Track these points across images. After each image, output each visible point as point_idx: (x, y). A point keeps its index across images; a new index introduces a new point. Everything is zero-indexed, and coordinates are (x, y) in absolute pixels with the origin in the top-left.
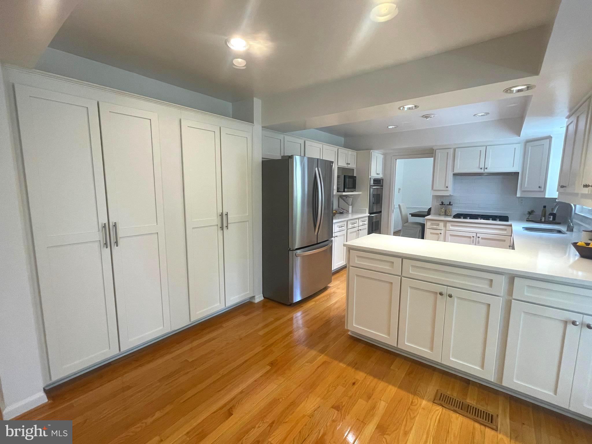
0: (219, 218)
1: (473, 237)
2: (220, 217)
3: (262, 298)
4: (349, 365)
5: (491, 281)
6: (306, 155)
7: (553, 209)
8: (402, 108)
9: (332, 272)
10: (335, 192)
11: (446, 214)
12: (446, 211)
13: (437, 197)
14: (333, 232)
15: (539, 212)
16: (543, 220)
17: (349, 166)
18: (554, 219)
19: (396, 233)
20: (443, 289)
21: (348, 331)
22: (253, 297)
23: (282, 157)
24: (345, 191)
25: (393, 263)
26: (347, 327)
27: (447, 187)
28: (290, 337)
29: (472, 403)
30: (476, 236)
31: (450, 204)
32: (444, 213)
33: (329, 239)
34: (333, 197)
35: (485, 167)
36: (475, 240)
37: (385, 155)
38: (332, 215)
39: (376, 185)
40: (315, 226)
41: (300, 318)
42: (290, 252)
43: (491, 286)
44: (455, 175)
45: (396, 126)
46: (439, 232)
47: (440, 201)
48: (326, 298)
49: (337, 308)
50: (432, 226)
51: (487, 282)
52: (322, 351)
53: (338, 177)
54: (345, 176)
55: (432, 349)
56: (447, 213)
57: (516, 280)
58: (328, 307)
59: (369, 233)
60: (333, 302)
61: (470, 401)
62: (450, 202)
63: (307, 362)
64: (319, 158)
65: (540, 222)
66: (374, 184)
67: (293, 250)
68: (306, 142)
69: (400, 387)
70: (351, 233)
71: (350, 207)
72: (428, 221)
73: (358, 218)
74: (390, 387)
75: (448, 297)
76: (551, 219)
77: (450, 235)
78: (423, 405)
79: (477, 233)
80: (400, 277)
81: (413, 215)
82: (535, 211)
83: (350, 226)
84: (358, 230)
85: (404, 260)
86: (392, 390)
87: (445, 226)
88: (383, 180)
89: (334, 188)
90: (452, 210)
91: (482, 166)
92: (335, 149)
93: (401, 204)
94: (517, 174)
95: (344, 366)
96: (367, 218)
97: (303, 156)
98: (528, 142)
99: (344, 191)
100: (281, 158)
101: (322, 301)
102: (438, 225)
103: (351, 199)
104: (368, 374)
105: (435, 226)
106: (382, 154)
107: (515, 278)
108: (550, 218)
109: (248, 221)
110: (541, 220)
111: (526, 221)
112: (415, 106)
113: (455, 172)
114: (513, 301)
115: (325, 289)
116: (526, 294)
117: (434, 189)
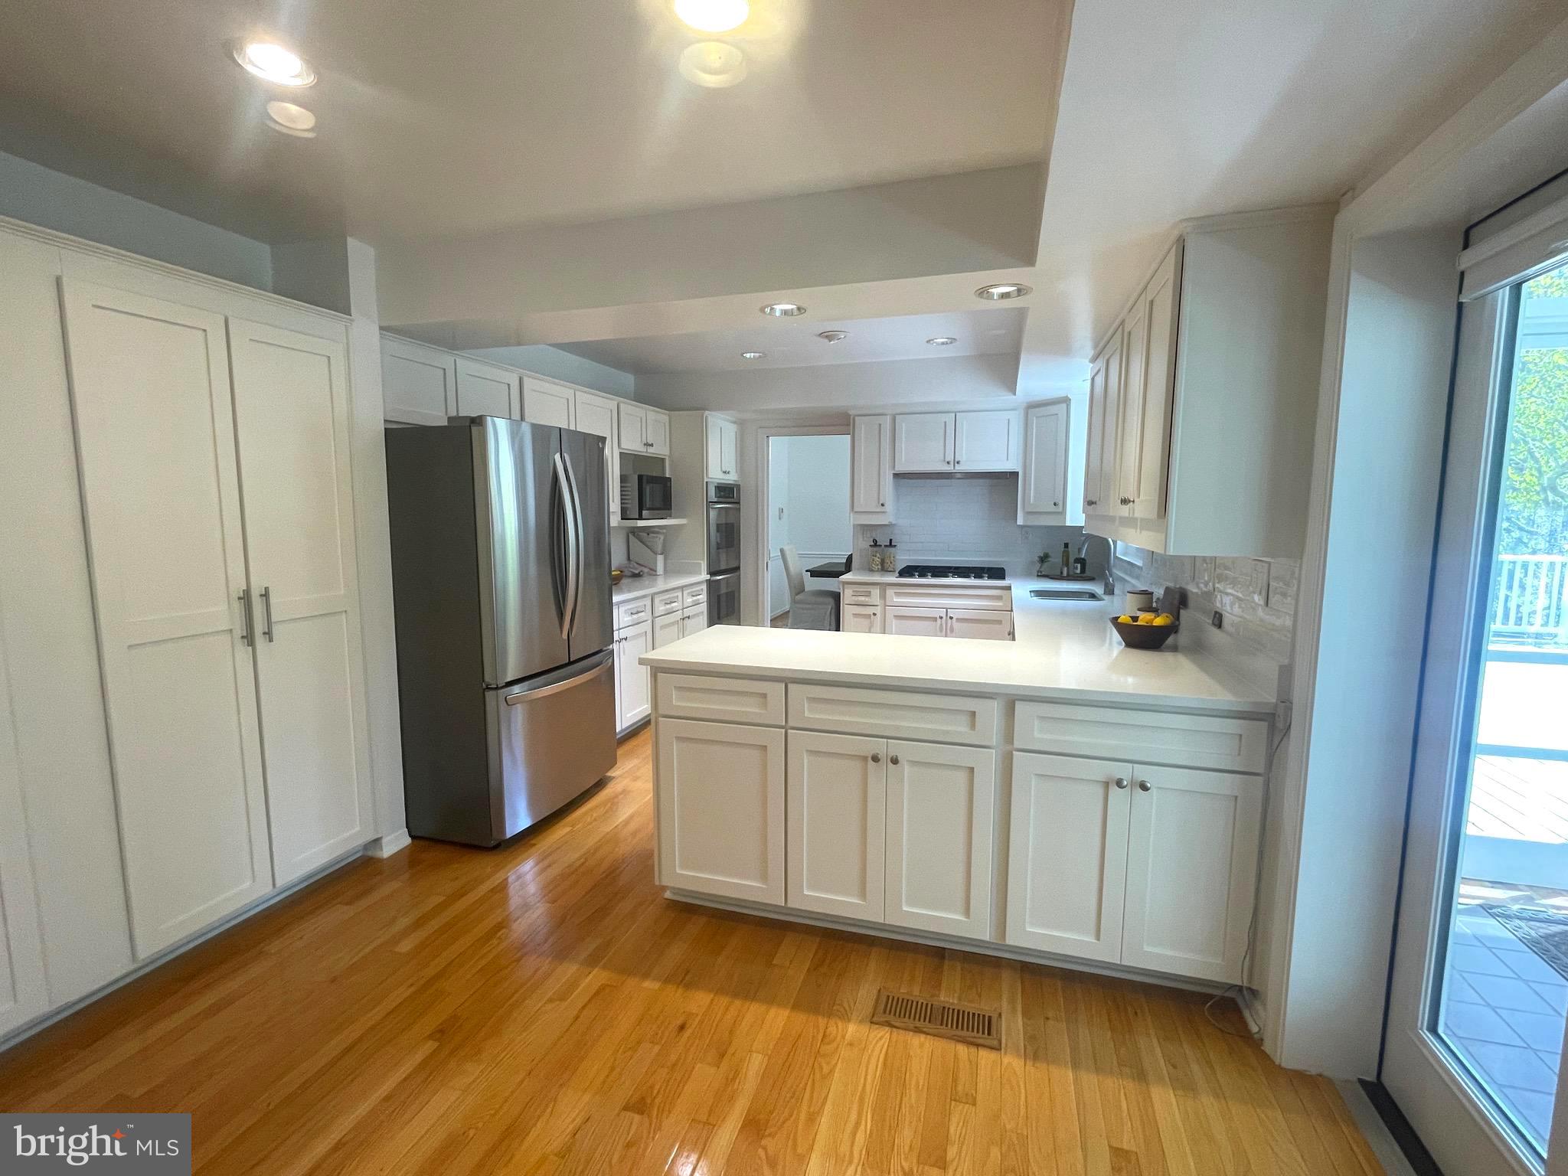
0: (238, 607)
1: (941, 618)
2: (240, 603)
3: (408, 841)
4: (667, 981)
5: (973, 714)
6: (527, 419)
7: (1080, 550)
8: (768, 310)
9: (618, 737)
10: (615, 520)
11: (884, 569)
12: (883, 562)
13: (865, 528)
14: (615, 627)
15: (1056, 559)
16: (1065, 574)
17: (651, 450)
18: (1083, 570)
19: (778, 621)
20: (880, 746)
21: (664, 888)
22: (377, 842)
23: (450, 419)
24: (644, 517)
25: (764, 696)
26: (660, 881)
27: (883, 505)
28: (499, 938)
29: (951, 1001)
30: (947, 615)
31: (891, 544)
32: (879, 567)
33: (605, 649)
34: (609, 532)
35: (956, 460)
36: (945, 626)
37: (741, 424)
38: (608, 582)
39: (721, 500)
40: (561, 615)
41: (529, 877)
42: (489, 695)
43: (973, 726)
44: (896, 476)
45: (763, 353)
46: (869, 611)
47: (871, 537)
48: (602, 810)
49: (634, 834)
50: (856, 598)
51: (965, 719)
52: (593, 961)
53: (624, 479)
54: (640, 478)
55: (863, 893)
56: (886, 566)
57: (1019, 706)
58: (608, 833)
59: (711, 623)
60: (620, 820)
61: (948, 997)
62: (891, 540)
63: (551, 1000)
64: (564, 426)
65: (1060, 577)
66: (719, 497)
67: (497, 688)
68: (526, 380)
69: (796, 1007)
70: (662, 627)
71: (660, 559)
72: (846, 586)
73: (682, 588)
74: (773, 1011)
75: (890, 765)
76: (1078, 571)
77: (895, 616)
78: (848, 1037)
79: (947, 609)
80: (783, 730)
81: (815, 573)
82: (1050, 554)
83: (660, 608)
84: (683, 619)
85: (789, 685)
86: (778, 1018)
87: (883, 596)
88: (738, 486)
89: (611, 510)
90: (897, 557)
91: (950, 458)
92: (611, 403)
93: (786, 548)
94: (1014, 475)
95: (656, 985)
96: (704, 587)
97: (518, 418)
98: (1032, 406)
99: (641, 518)
100: (446, 424)
101: (593, 818)
102: (868, 594)
103: (662, 538)
104: (717, 993)
105: (863, 598)
106: (735, 423)
107: (1017, 702)
108: (1077, 568)
109: (346, 611)
110: (1062, 573)
111: (1036, 578)
112: (799, 309)
113: (896, 469)
114: (1014, 752)
115: (600, 784)
116: (1037, 734)
117: (856, 509)
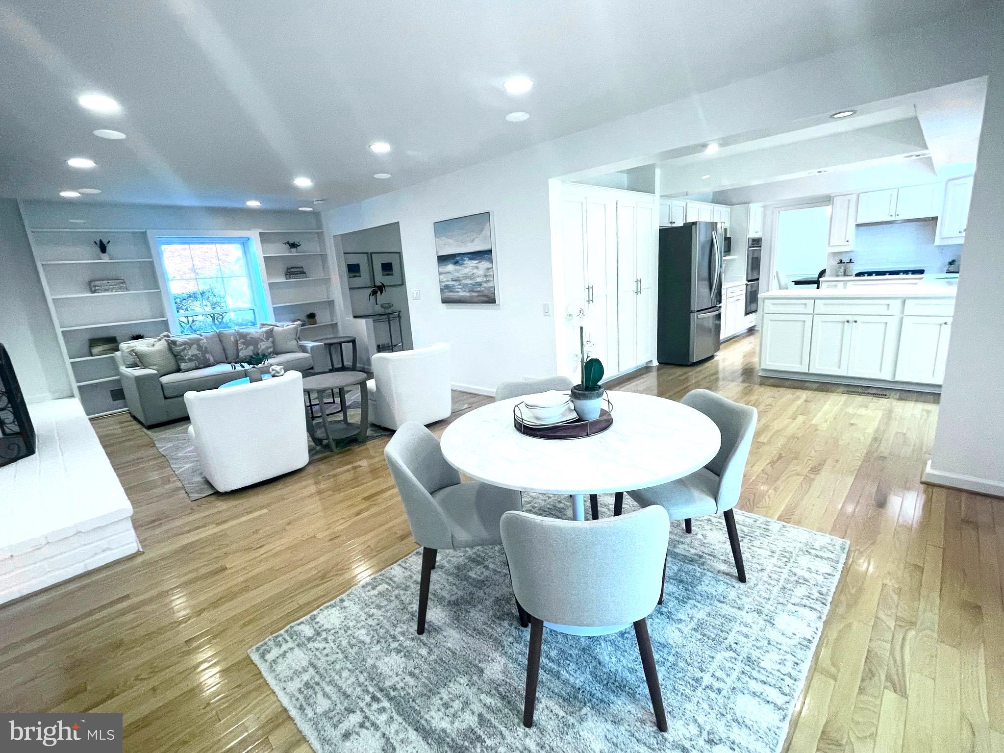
2: (636, 283)
3: (657, 362)
11: (845, 274)
12: (845, 271)
13: (835, 254)
20: (850, 318)
22: (650, 363)
25: (806, 304)
27: (848, 241)
31: (851, 261)
32: (843, 274)
35: (897, 213)
37: (766, 207)
39: (753, 246)
40: (711, 290)
44: (858, 225)
47: (839, 258)
51: (885, 307)
55: (839, 367)
56: (847, 273)
62: (851, 260)
67: (692, 313)
68: (688, 204)
70: (730, 302)
72: (823, 283)
75: (854, 323)
80: (812, 315)
84: (737, 300)
85: (816, 300)
87: (845, 287)
88: (761, 238)
90: (854, 268)
91: (893, 213)
92: (711, 207)
94: (935, 218)
96: (745, 287)
98: (950, 180)
102: (836, 286)
106: (762, 207)
107: (906, 300)
111: (945, 273)
113: (858, 222)
114: (904, 317)
115: (712, 357)
116: (914, 310)
117: (831, 244)
